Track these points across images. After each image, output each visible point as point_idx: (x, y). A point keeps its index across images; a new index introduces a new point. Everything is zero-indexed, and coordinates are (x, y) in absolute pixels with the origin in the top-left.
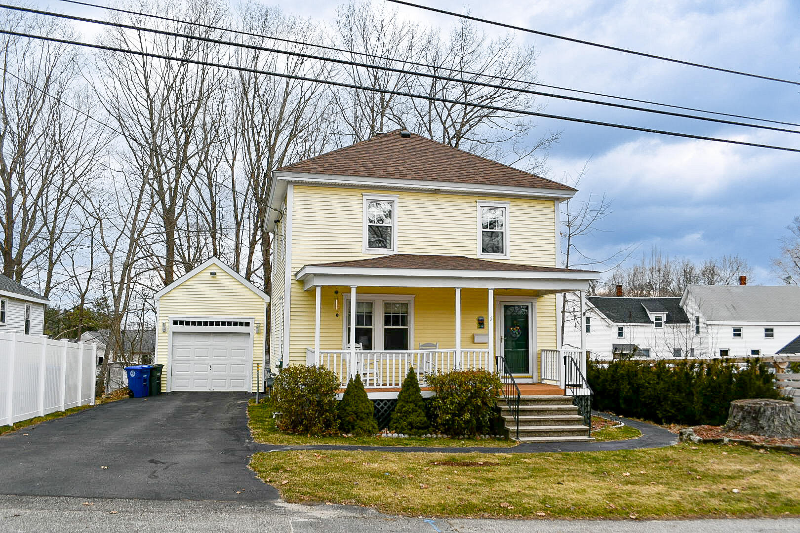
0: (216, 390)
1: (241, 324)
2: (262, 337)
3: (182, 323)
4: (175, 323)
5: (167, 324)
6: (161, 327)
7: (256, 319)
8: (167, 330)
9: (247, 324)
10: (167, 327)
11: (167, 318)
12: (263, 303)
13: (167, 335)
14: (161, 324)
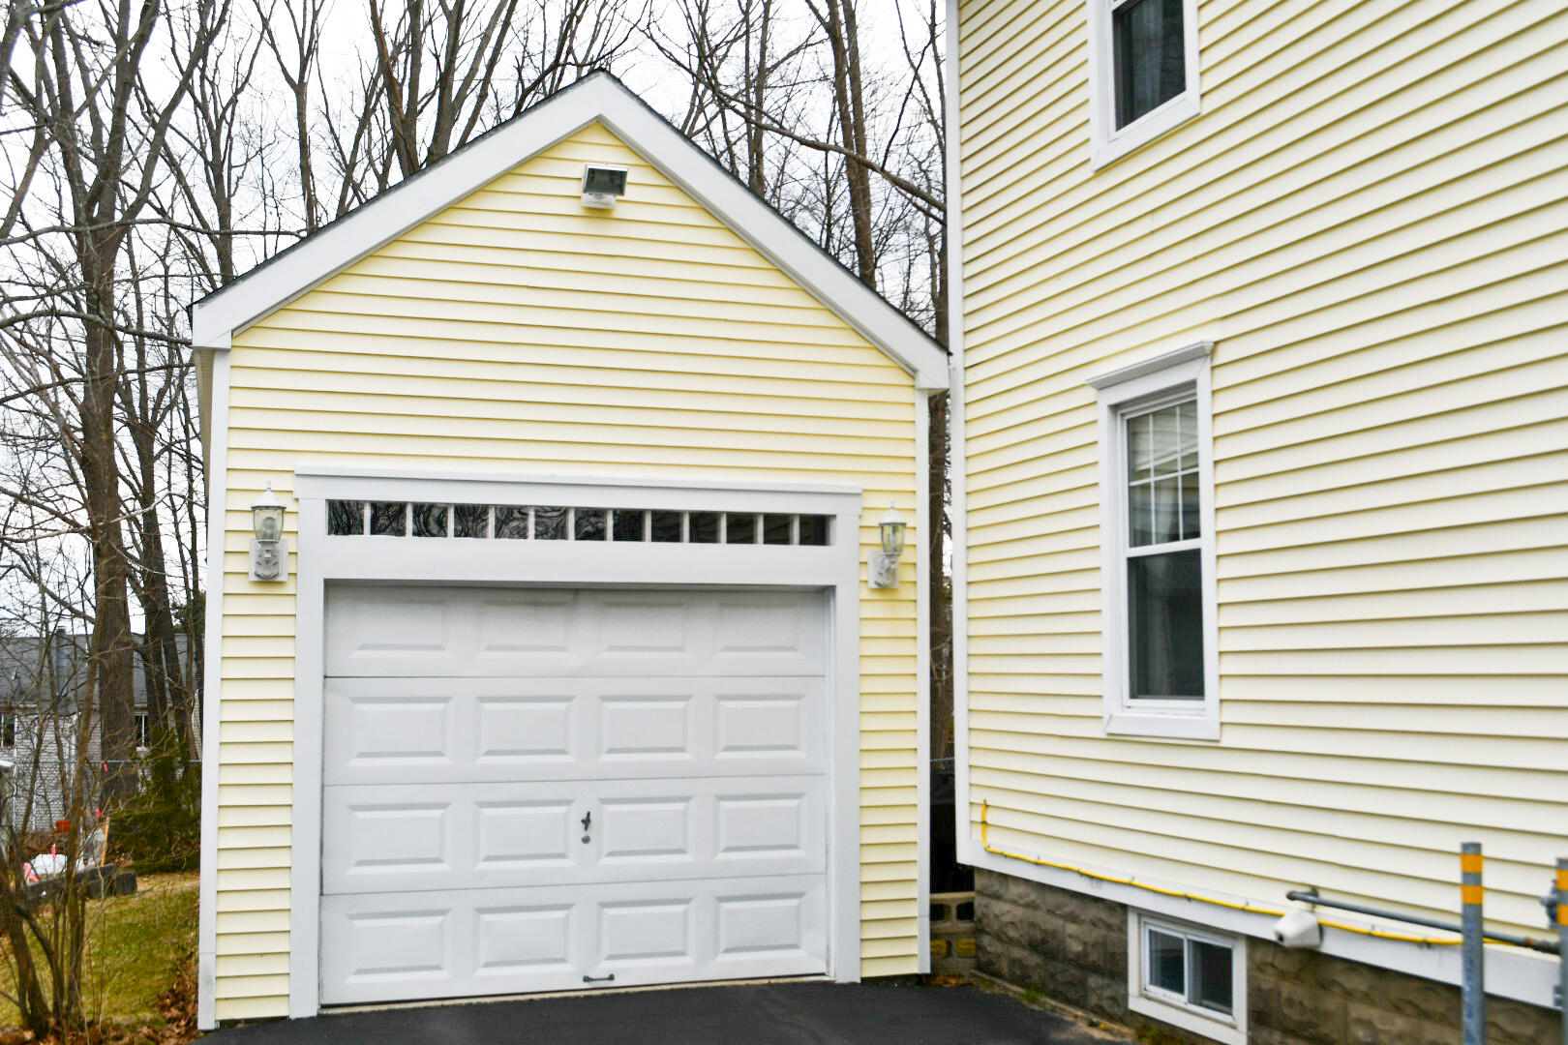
0: (636, 973)
1: (778, 529)
2: (906, 611)
3: (388, 518)
4: (343, 518)
5: (290, 523)
6: (247, 543)
7: (871, 501)
8: (287, 566)
9: (816, 530)
10: (287, 544)
11: (286, 482)
12: (908, 395)
13: (286, 606)
14: (246, 522)
